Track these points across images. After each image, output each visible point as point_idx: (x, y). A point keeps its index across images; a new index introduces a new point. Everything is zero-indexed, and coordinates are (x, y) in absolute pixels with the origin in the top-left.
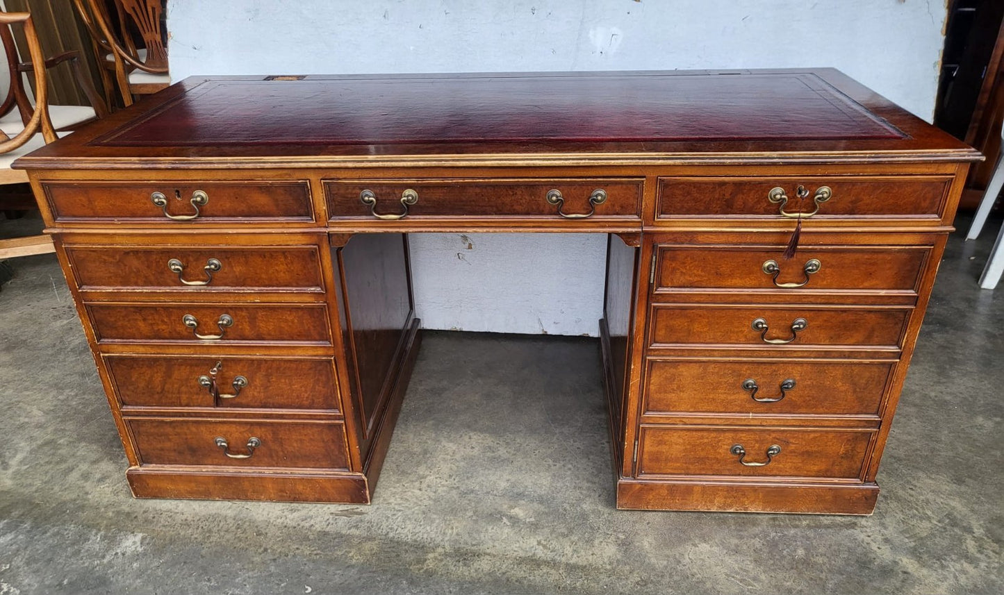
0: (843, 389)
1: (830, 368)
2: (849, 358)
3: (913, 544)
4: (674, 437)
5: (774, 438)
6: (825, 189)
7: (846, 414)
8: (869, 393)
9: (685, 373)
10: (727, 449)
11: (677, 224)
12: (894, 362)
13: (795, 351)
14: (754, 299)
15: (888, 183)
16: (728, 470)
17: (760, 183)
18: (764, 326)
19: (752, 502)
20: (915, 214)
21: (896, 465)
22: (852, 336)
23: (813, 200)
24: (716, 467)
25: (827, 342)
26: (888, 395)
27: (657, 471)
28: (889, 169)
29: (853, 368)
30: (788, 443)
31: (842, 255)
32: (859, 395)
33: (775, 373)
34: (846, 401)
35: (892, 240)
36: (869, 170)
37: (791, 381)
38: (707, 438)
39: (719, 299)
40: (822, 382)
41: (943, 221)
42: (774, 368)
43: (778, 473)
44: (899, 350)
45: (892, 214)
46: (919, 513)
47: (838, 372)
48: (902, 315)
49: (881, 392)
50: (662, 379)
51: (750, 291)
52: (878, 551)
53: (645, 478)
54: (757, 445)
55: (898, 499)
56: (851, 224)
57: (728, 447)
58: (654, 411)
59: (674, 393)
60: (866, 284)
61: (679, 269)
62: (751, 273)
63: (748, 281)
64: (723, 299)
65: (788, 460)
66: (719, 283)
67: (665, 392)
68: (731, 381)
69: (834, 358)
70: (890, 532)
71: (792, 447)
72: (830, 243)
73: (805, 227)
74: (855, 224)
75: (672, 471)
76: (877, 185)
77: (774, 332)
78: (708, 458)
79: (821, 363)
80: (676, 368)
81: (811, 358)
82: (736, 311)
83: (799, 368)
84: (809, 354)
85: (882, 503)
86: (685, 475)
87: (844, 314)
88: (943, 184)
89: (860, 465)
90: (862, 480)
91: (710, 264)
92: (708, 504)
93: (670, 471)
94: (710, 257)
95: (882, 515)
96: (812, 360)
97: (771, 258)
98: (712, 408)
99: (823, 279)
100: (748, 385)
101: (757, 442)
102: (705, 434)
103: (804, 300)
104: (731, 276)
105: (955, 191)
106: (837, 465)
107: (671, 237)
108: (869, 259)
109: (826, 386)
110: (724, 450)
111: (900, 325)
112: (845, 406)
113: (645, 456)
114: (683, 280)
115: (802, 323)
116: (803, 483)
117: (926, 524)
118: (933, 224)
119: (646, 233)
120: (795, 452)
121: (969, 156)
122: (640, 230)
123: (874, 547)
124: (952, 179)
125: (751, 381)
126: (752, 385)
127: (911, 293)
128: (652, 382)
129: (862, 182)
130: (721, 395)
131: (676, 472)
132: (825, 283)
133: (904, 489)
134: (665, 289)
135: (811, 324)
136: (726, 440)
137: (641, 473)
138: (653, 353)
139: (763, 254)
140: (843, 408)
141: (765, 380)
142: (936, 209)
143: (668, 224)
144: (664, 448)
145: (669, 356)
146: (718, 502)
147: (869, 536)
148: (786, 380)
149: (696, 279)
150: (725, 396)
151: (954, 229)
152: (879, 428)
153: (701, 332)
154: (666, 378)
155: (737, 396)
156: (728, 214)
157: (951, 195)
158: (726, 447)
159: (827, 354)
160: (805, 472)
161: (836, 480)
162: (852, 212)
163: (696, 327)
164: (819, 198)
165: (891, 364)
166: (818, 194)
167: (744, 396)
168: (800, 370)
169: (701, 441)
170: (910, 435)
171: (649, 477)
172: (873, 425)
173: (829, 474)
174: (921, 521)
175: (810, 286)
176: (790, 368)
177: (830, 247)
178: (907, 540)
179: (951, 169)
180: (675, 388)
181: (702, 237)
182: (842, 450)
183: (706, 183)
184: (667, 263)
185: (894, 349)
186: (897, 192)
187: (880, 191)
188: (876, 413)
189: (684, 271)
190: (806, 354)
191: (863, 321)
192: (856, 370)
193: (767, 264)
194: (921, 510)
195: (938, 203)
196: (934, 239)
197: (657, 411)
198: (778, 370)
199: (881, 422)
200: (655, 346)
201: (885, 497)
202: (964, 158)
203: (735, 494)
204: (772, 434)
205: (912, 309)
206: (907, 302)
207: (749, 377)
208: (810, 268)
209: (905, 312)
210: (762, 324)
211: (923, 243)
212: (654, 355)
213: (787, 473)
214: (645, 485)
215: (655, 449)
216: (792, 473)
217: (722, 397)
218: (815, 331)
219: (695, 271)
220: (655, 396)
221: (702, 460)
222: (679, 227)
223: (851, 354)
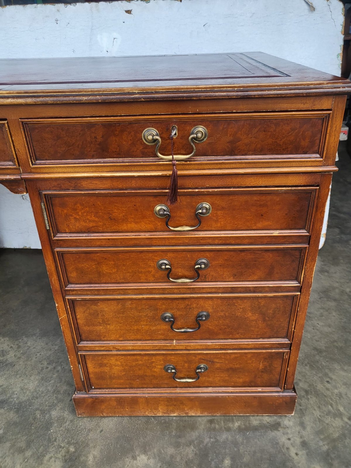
0: (254, 318)
1: (239, 301)
2: (254, 292)
3: (325, 448)
4: (113, 361)
5: (200, 359)
6: (201, 129)
7: (259, 338)
8: (277, 321)
9: (106, 309)
10: (161, 369)
11: (56, 170)
12: (296, 295)
13: (203, 288)
14: (154, 242)
15: (263, 120)
16: (166, 384)
17: (130, 123)
18: (167, 267)
19: (191, 408)
20: (296, 154)
21: (317, 357)
22: (253, 273)
23: (188, 140)
24: (155, 381)
25: (231, 279)
26: (294, 323)
27: (105, 386)
28: (262, 105)
29: (260, 301)
30: (213, 362)
31: (231, 198)
32: (269, 323)
33: (188, 307)
34: (258, 328)
35: (278, 181)
36: (241, 107)
37: (205, 313)
38: (141, 360)
39: (119, 243)
40: (233, 313)
41: (325, 160)
42: (187, 302)
43: (209, 385)
44: (299, 285)
45: (272, 154)
46: (333, 409)
47: (247, 305)
48: (297, 253)
49: (287, 320)
50: (87, 315)
51: (147, 235)
52: (296, 458)
53: (95, 393)
54: (186, 365)
55: (317, 394)
56: (234, 166)
57: (161, 367)
58: (87, 341)
59: (101, 326)
60: (259, 225)
61: (72, 216)
62: (144, 217)
63: (143, 226)
64: (124, 243)
65: (216, 375)
66: (114, 228)
67: (94, 325)
68: (151, 314)
69: (240, 292)
70: (308, 433)
71: (218, 365)
72: (216, 186)
73: (182, 170)
74: (238, 166)
75: (118, 386)
76: (253, 123)
77: (180, 271)
78: (146, 376)
79: (229, 298)
80: (96, 305)
81: (219, 293)
82: (139, 253)
83: (210, 302)
84: (217, 290)
85: (303, 399)
86: (130, 388)
87: (243, 254)
88: (320, 122)
89: (278, 377)
90: (281, 389)
91: (101, 209)
92: (154, 411)
93: (116, 386)
94: (99, 203)
95: (302, 413)
96: (220, 295)
97: (160, 203)
98: (139, 337)
99: (217, 221)
100: (166, 318)
101: (186, 362)
102: (138, 357)
103: (202, 241)
104: (125, 220)
105: (334, 129)
106: (259, 377)
107: (55, 183)
108: (258, 201)
109: (237, 317)
110: (158, 369)
111: (297, 262)
112: (258, 332)
113: (91, 376)
114: (78, 225)
115: (204, 263)
116: (232, 393)
117: (338, 423)
118: (315, 164)
119: (26, 180)
120: (221, 369)
121: (344, 87)
122: (19, 177)
123: (293, 452)
124: (329, 114)
125: (168, 315)
126: (169, 318)
127: (303, 232)
128: (78, 317)
129: (237, 120)
130: (144, 326)
131: (121, 386)
132: (219, 225)
133: (322, 382)
134: (64, 235)
135: (214, 263)
136: (158, 362)
137: (92, 388)
138: (71, 293)
139: (151, 199)
140: (256, 333)
141: (181, 313)
142: (316, 148)
143: (47, 170)
144: (106, 369)
145: (87, 295)
146: (161, 409)
147: (289, 439)
148: (200, 312)
149: (91, 225)
150: (148, 327)
151: (337, 169)
152: (290, 349)
153: (110, 273)
154: (90, 314)
155: (159, 327)
156: (105, 158)
157: (330, 133)
158: (159, 366)
159: (233, 290)
160: (233, 384)
161: (260, 389)
162: (232, 152)
163: (105, 269)
164: (193, 138)
165: (293, 297)
166: (193, 133)
167: (165, 327)
168: (212, 303)
169: (137, 363)
170: (330, 327)
171: (99, 391)
172: (285, 346)
173: (253, 384)
174: (334, 418)
175: (205, 228)
176: (201, 302)
177: (216, 190)
178: (321, 443)
179: (327, 103)
180: (101, 322)
181: (86, 183)
182: (261, 366)
183: (74, 125)
184: (58, 210)
185: (294, 284)
186: (275, 131)
187: (257, 129)
188: (286, 337)
189: (78, 217)
190: (213, 290)
191: (262, 260)
192: (263, 302)
193: (158, 208)
194: (334, 406)
195: (318, 141)
196: (318, 180)
197: (90, 341)
198: (191, 305)
199: (291, 344)
200: (70, 287)
201: (307, 392)
202: (338, 90)
203: (175, 403)
204: (197, 356)
205: (306, 247)
206: (300, 241)
207: (166, 311)
208: (200, 211)
209: (301, 250)
210: (166, 264)
211: (309, 184)
212: (73, 295)
213: (217, 385)
214: (96, 399)
215: (97, 370)
216: (222, 384)
217: (146, 328)
218: (219, 270)
219: (88, 217)
220: (85, 329)
221: (142, 377)
222: (59, 173)
223: (255, 290)
